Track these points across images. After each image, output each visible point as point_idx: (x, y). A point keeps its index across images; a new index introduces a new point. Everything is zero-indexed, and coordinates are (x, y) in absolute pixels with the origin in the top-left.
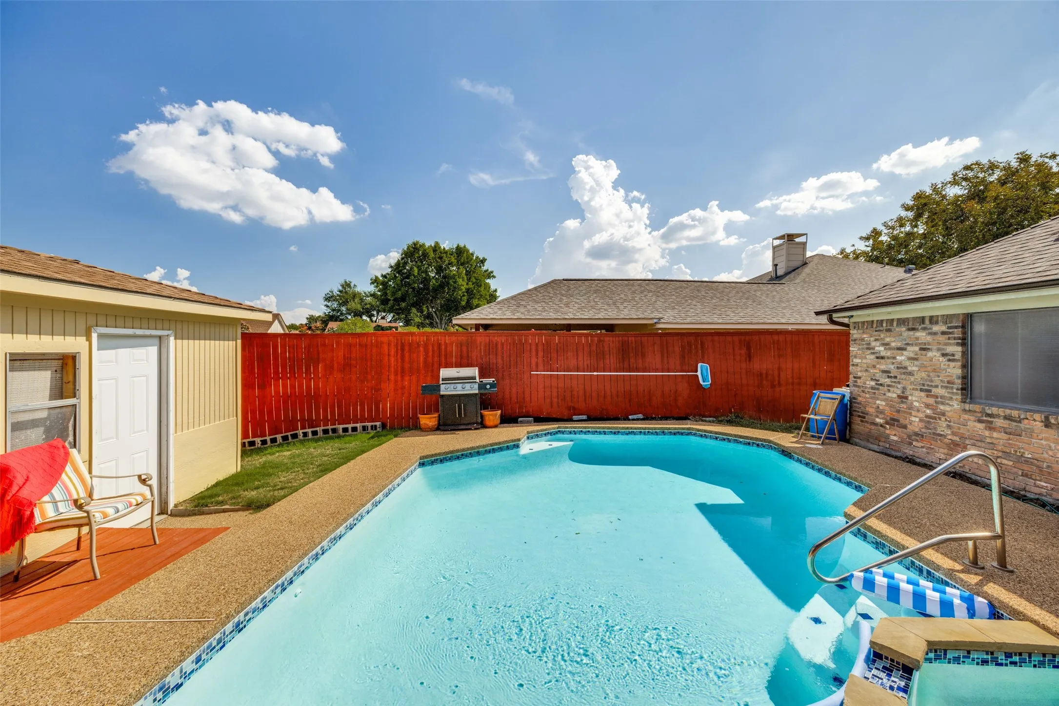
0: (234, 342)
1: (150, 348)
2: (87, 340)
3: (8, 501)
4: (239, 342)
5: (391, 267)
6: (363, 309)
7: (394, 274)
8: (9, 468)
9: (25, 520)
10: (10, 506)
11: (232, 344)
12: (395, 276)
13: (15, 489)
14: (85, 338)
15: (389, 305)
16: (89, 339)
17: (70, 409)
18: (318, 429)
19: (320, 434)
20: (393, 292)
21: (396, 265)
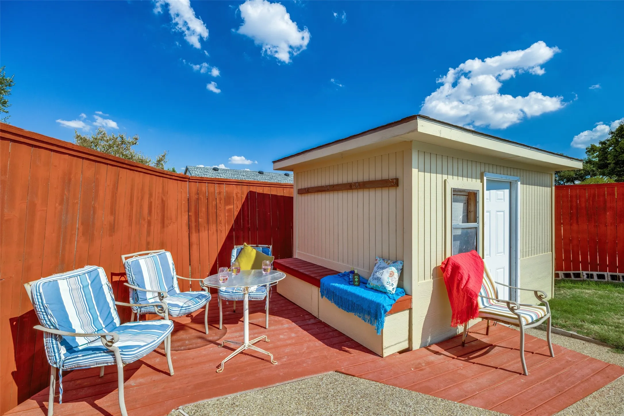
0: (550, 188)
1: (505, 190)
2: (481, 182)
3: (462, 289)
4: (554, 188)
5: (612, 133)
6: (576, 175)
7: (616, 139)
8: (460, 266)
9: (475, 307)
10: (464, 294)
11: (549, 189)
12: (617, 141)
13: (464, 282)
14: (480, 180)
15: (609, 168)
16: (482, 181)
17: (473, 230)
18: (605, 273)
19: (608, 278)
20: (614, 156)
21: (617, 130)
